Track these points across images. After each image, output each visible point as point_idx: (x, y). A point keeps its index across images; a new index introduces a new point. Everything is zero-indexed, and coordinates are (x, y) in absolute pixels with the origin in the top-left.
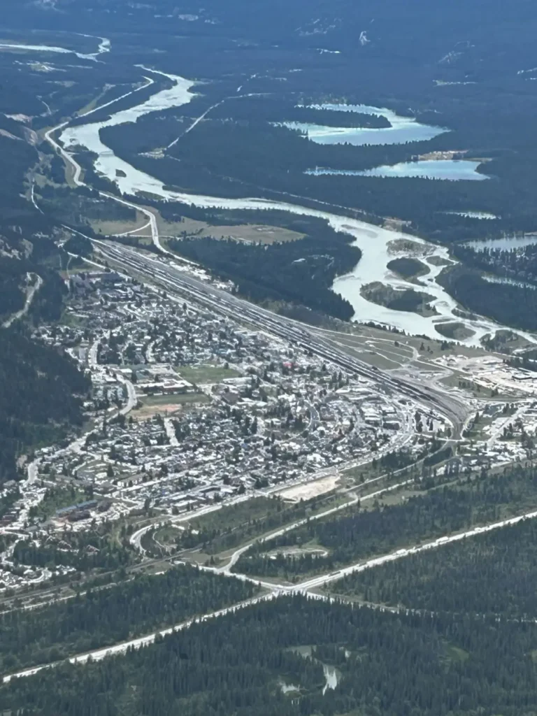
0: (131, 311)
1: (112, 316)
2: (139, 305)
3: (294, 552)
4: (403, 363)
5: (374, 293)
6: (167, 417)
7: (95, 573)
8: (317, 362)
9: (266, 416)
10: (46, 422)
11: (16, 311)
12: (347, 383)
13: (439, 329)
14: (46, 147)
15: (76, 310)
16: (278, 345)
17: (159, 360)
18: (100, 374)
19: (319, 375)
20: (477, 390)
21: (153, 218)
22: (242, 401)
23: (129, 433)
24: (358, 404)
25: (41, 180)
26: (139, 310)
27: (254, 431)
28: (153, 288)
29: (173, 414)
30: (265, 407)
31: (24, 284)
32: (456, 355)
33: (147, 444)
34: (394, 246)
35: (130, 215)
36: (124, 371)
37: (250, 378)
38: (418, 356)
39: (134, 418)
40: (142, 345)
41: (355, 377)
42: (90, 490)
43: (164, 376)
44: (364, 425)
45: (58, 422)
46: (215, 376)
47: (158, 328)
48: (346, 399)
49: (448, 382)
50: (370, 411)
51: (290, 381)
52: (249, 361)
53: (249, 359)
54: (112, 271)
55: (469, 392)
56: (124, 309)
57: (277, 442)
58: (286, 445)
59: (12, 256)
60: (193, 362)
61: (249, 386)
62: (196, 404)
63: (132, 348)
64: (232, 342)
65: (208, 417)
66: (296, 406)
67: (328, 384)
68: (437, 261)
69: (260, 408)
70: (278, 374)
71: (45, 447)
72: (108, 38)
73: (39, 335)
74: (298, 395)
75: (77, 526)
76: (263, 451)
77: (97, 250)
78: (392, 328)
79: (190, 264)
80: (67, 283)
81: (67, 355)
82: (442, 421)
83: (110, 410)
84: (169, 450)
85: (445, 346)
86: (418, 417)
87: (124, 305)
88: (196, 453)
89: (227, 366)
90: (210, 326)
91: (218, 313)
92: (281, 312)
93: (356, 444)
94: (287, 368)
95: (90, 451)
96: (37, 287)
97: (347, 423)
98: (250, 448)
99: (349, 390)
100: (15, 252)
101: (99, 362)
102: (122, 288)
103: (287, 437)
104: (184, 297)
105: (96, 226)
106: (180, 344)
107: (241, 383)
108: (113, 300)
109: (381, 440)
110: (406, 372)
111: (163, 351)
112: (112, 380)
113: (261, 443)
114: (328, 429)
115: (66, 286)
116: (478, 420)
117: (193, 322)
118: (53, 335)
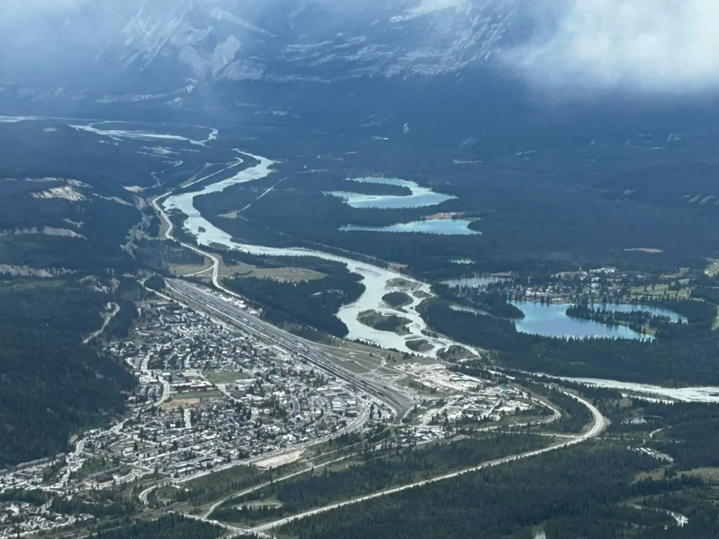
0: (182, 331)
1: (166, 334)
2: (188, 326)
3: (257, 504)
4: (372, 368)
5: (368, 319)
6: (188, 407)
7: (108, 519)
8: (308, 368)
9: (260, 407)
10: (97, 411)
11: (95, 331)
12: (327, 383)
13: (408, 344)
14: (150, 210)
15: (140, 330)
16: (284, 356)
17: (192, 366)
18: (147, 377)
19: (308, 377)
20: (420, 388)
21: (216, 262)
22: (246, 396)
23: (157, 419)
24: (331, 399)
25: (139, 234)
26: (188, 330)
27: (249, 418)
28: (203, 314)
29: (192, 406)
30: (261, 400)
31: (104, 311)
32: (412, 363)
33: (168, 427)
34: (390, 284)
35: (199, 260)
36: (164, 374)
37: (256, 380)
38: (385, 363)
39: (163, 408)
40: (182, 355)
41: (334, 379)
42: (117, 460)
43: (193, 377)
44: (332, 414)
45: (106, 411)
46: (231, 378)
47: (197, 343)
48: (323, 395)
49: (401, 383)
50: (338, 404)
51: (284, 382)
52: (259, 367)
53: (259, 366)
54: (175, 301)
55: (416, 390)
56: (177, 329)
57: (263, 425)
58: (269, 428)
59: (101, 290)
60: (218, 368)
61: (253, 385)
62: (210, 399)
63: (176, 357)
64: (250, 353)
65: (218, 408)
66: (284, 400)
67: (312, 384)
68: (419, 294)
69: (257, 401)
70: (277, 377)
71: (92, 429)
72: (217, 128)
73: (109, 348)
74: (288, 392)
75: (106, 485)
76: (251, 432)
77: (168, 286)
78: (372, 343)
79: (234, 296)
80: (139, 310)
81: (126, 364)
82: (389, 411)
83: (147, 403)
84: (183, 431)
85: (406, 356)
86: (372, 408)
87: (177, 326)
88: (202, 433)
89: (241, 371)
90: (238, 341)
91: (246, 332)
92: (292, 332)
93: (322, 427)
94: (285, 372)
95: (125, 432)
96: (114, 314)
97: (319, 412)
98: (242, 430)
99: (327, 388)
100: (105, 288)
101: (149, 368)
102: (179, 314)
103: (272, 422)
104: (224, 320)
105: (172, 270)
106: (211, 355)
107: (247, 383)
108: (171, 322)
109: (340, 425)
110: (373, 376)
111: (198, 360)
112: (155, 380)
113: (251, 426)
114: (305, 417)
115: (137, 313)
116: (416, 411)
117: (225, 338)
118: (119, 349)
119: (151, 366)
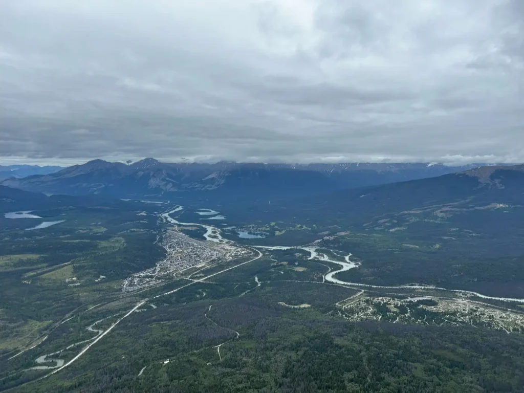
1: (170, 241)
2: (174, 239)
3: (198, 275)
5: (210, 236)
6: (179, 256)
7: (168, 280)
8: (201, 246)
10: (160, 258)
11: (156, 241)
14: (160, 217)
15: (165, 241)
16: (196, 244)
17: (177, 247)
19: (202, 248)
20: (225, 250)
21: (176, 226)
22: (190, 253)
23: (173, 259)
24: (208, 252)
25: (159, 222)
27: (192, 257)
28: (176, 237)
30: (194, 254)
31: (156, 237)
32: (222, 244)
33: (176, 260)
34: (212, 229)
35: (173, 226)
36: (172, 249)
37: (191, 249)
38: (216, 245)
39: (174, 256)
40: (175, 245)
41: (207, 249)
42: (167, 268)
43: (178, 250)
44: (208, 256)
45: (162, 258)
46: (186, 249)
47: (177, 243)
48: (206, 252)
49: (221, 248)
50: (209, 254)
51: (197, 250)
53: (191, 247)
54: (170, 235)
56: (172, 240)
57: (196, 259)
60: (183, 248)
61: (191, 251)
62: (183, 254)
63: (173, 246)
64: (189, 244)
65: (185, 256)
66: (198, 253)
67: (203, 250)
68: (219, 231)
70: (195, 249)
71: (160, 262)
73: (159, 245)
75: (166, 273)
76: (193, 260)
77: (168, 232)
79: (182, 233)
80: (163, 237)
81: (163, 248)
82: (220, 254)
83: (170, 255)
84: (179, 261)
85: (220, 243)
86: (216, 254)
88: (183, 261)
89: (188, 248)
90: (185, 242)
91: (186, 240)
92: (196, 239)
93: (207, 258)
94: (197, 248)
95: (167, 262)
96: (159, 238)
97: (206, 255)
98: (191, 260)
100: (155, 232)
102: (172, 237)
104: (181, 238)
105: (168, 228)
106: (181, 245)
108: (170, 239)
109: (211, 258)
110: (215, 247)
112: (170, 251)
114: (203, 256)
116: (225, 254)
117: (183, 241)
118: (161, 245)
119: (169, 248)
